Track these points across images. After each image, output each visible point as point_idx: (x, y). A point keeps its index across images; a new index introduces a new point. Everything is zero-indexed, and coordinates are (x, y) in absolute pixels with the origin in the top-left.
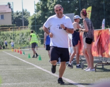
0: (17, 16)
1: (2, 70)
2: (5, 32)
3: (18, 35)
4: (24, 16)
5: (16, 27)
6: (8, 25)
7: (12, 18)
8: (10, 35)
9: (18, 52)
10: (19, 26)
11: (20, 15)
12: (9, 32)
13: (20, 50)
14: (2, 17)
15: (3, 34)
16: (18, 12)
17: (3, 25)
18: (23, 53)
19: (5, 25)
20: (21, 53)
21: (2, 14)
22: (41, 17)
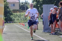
0: (22, 5)
1: (13, 35)
2: (15, 14)
3: (23, 15)
4: (26, 5)
5: (21, 11)
6: (17, 9)
7: (19, 5)
8: (18, 15)
9: (23, 25)
10: (23, 10)
11: (24, 4)
12: (17, 13)
13: (23, 23)
14: (14, 5)
15: (14, 15)
16: (23, 2)
17: (14, 9)
18: (25, 25)
19: (16, 9)
20: (24, 25)
21: (14, 3)
22: (35, 5)
